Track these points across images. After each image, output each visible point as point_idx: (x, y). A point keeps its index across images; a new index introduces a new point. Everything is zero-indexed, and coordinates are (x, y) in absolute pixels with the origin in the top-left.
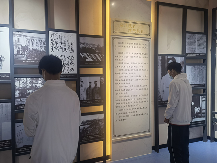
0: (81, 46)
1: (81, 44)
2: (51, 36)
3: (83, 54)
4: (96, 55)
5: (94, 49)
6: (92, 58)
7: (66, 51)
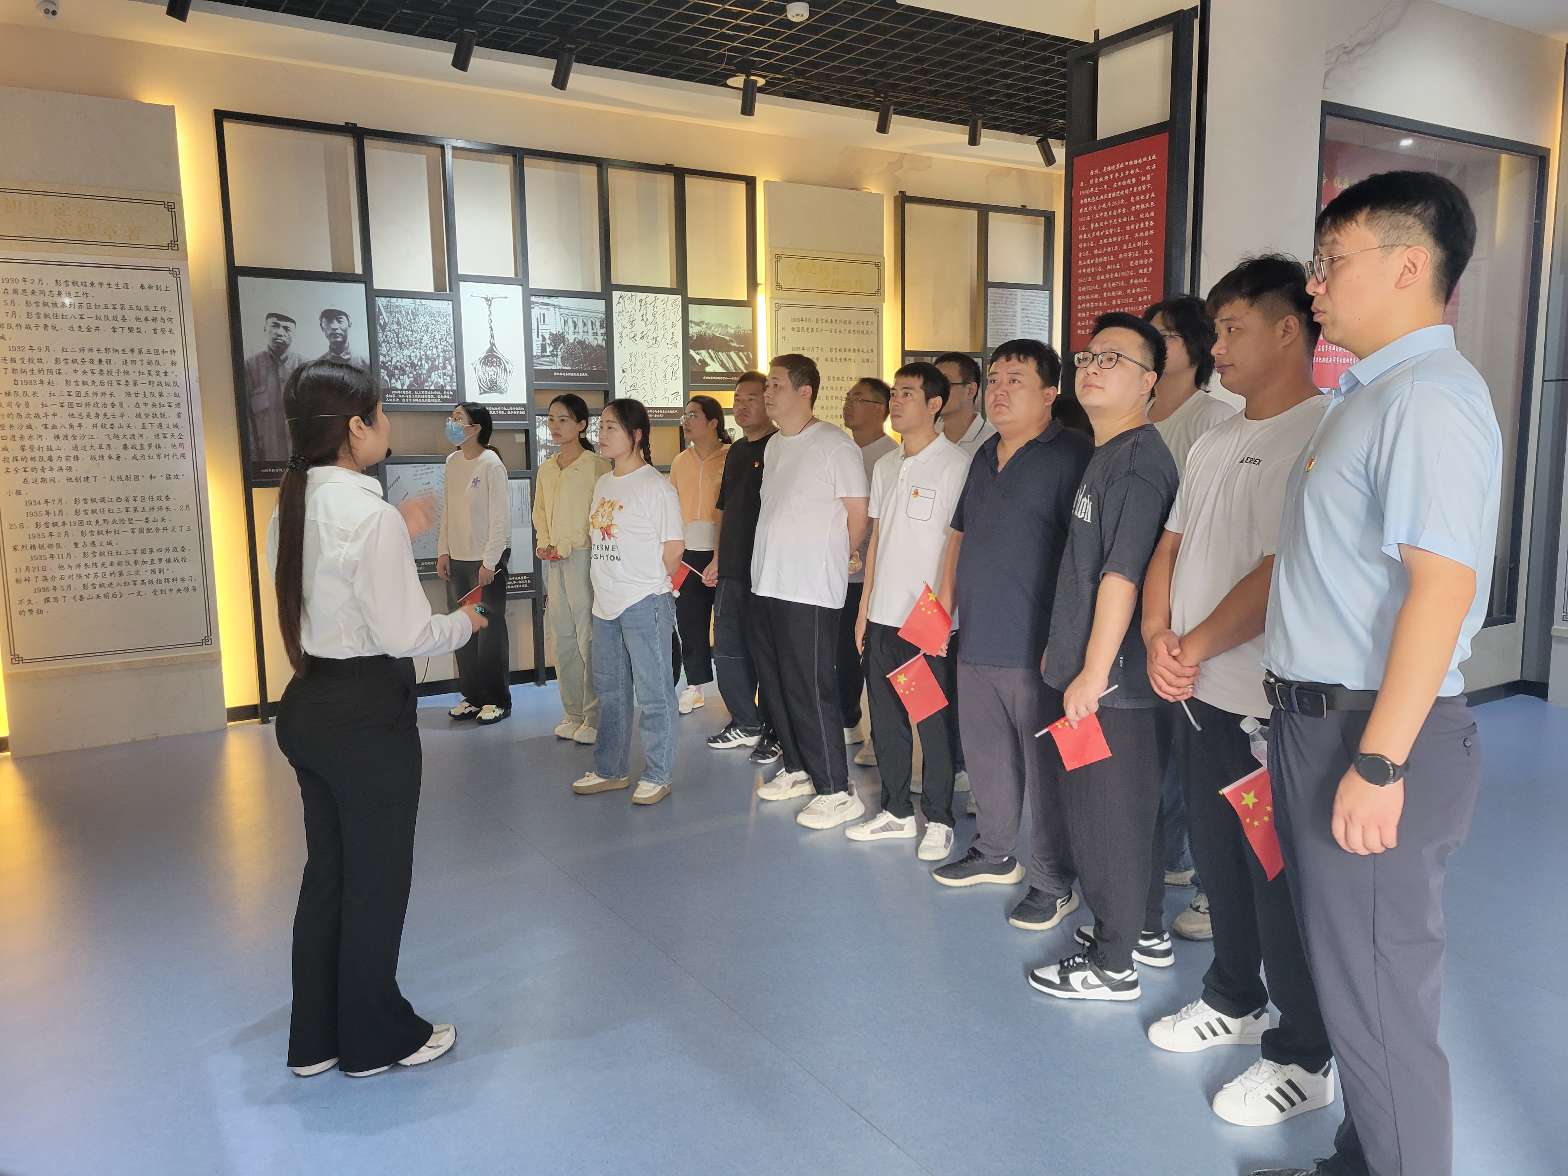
0: (693, 330)
1: (693, 325)
2: (619, 303)
3: (698, 354)
4: (732, 354)
5: (727, 338)
6: (723, 365)
7: (656, 346)
